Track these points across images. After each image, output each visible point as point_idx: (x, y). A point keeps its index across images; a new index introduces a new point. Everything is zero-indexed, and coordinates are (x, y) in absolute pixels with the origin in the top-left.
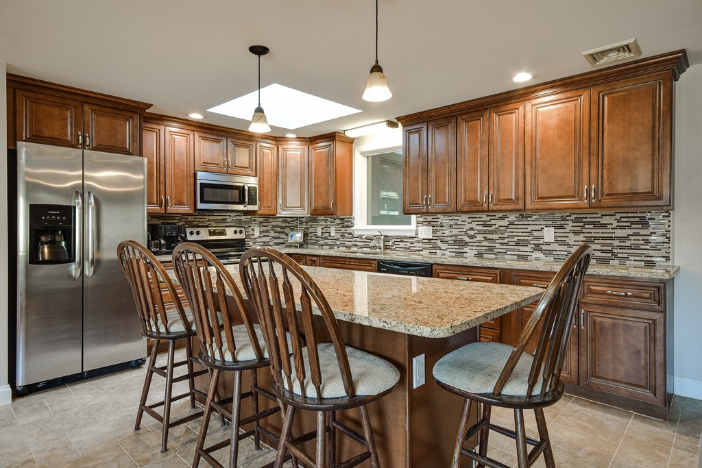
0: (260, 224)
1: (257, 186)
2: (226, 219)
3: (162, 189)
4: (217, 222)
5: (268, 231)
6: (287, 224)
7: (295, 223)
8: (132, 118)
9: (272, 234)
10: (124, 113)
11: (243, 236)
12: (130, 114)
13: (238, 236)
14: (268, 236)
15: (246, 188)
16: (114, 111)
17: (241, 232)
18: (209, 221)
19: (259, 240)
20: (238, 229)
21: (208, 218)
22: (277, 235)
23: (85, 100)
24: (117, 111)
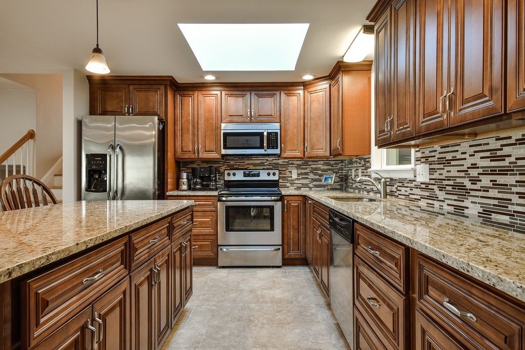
0: (298, 167)
1: (279, 131)
2: (263, 163)
3: (196, 140)
4: (254, 165)
5: (306, 174)
6: (330, 167)
7: (339, 166)
8: (159, 89)
9: (311, 176)
10: (154, 86)
11: (276, 178)
12: (158, 86)
13: (272, 178)
14: (307, 178)
15: (265, 134)
16: (148, 86)
17: (274, 174)
18: (248, 164)
19: (296, 182)
20: (271, 172)
21: (247, 162)
22: (317, 177)
23: (129, 82)
24: (149, 86)
